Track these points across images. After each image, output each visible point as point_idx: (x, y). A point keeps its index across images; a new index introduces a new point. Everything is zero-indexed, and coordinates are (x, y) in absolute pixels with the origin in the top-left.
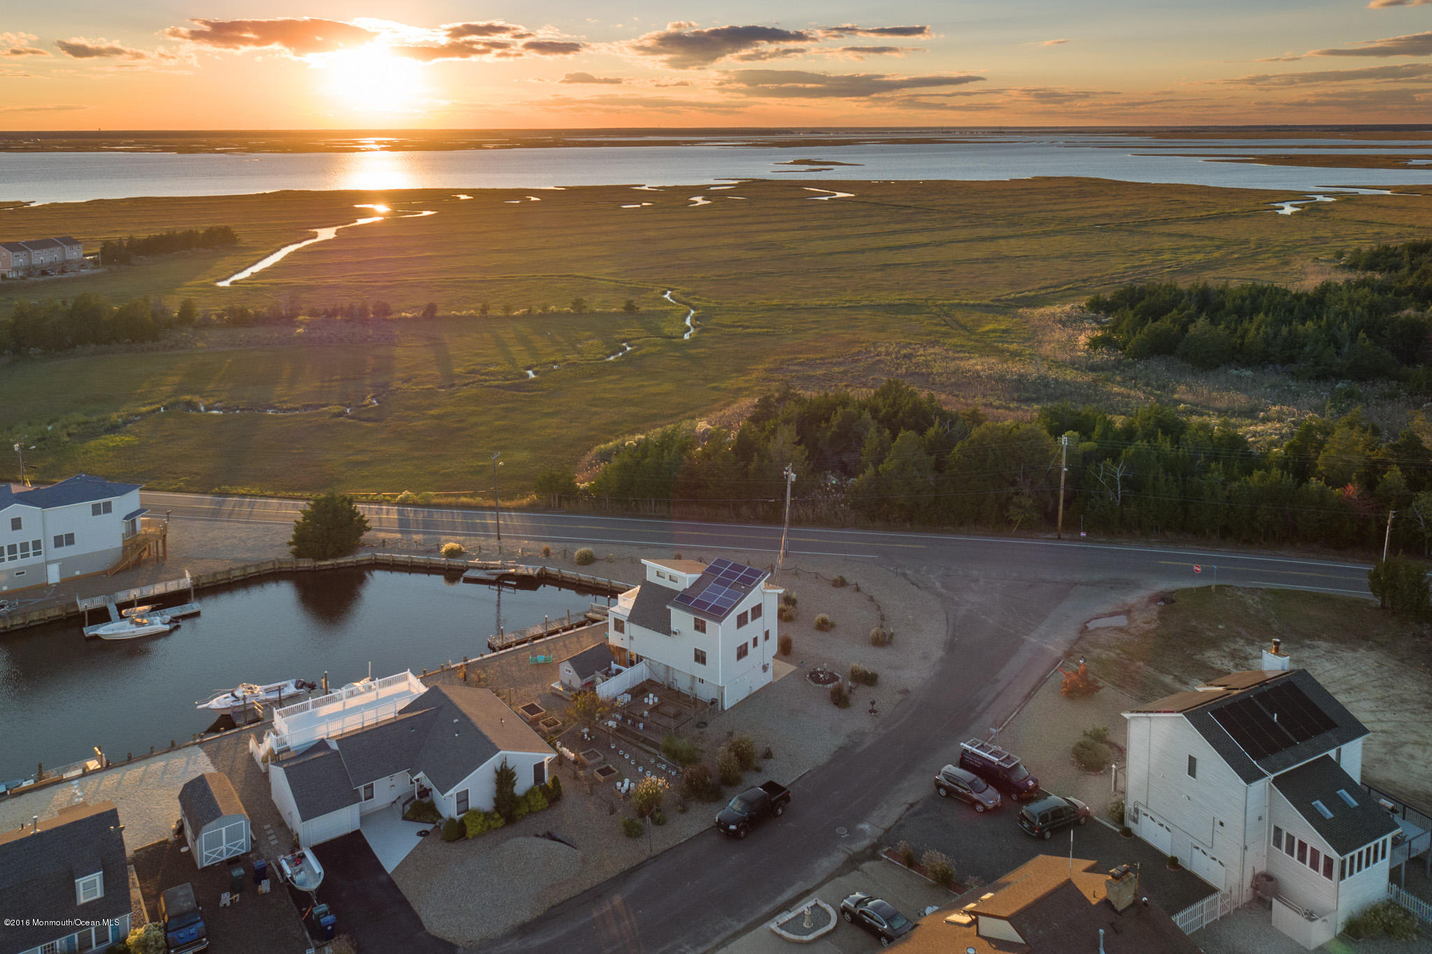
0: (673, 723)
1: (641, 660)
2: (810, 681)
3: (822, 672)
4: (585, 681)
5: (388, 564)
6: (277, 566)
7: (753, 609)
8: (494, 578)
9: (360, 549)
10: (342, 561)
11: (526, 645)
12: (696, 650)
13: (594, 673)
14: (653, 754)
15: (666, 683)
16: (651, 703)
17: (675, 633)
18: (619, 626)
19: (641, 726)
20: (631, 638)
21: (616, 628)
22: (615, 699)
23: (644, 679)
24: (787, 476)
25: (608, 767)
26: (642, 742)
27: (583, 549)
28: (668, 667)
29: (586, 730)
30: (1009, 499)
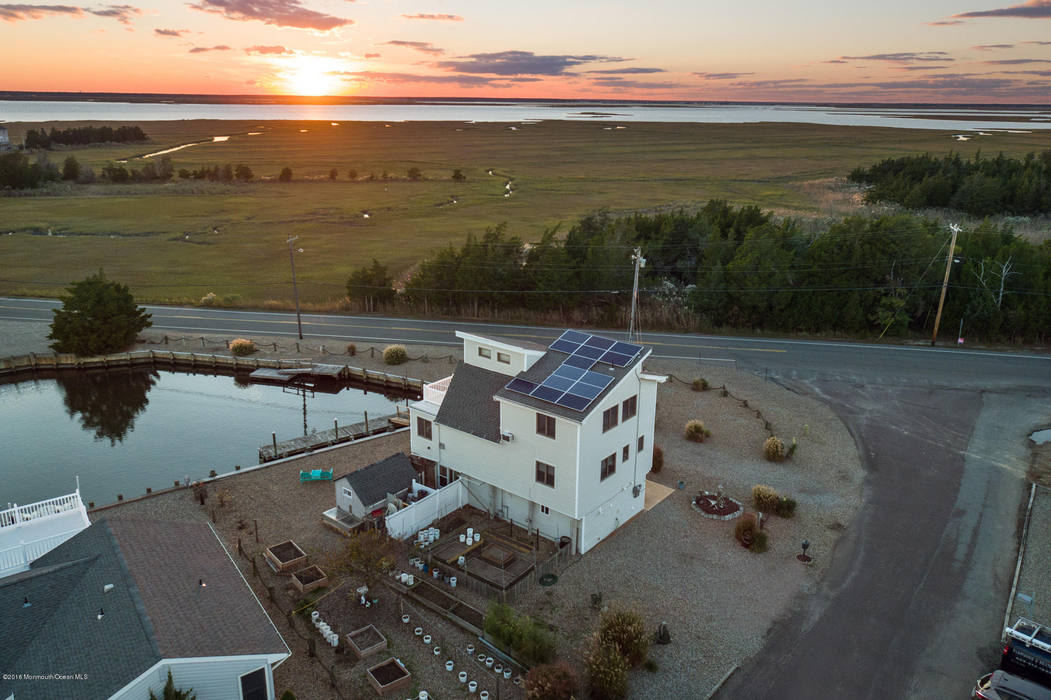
0: (504, 578)
1: (457, 478)
2: (698, 510)
3: (714, 498)
4: (371, 508)
5: (168, 364)
6: (33, 363)
7: (626, 403)
8: (286, 378)
9: (138, 345)
10: (114, 358)
11: (304, 455)
12: (538, 464)
13: (385, 497)
14: (472, 634)
15: (492, 512)
16: (469, 542)
17: (506, 438)
18: (425, 429)
19: (453, 582)
20: (442, 446)
21: (420, 433)
22: (415, 537)
23: (460, 505)
24: (635, 261)
25: (393, 663)
26: (453, 612)
27: (393, 347)
28: (494, 489)
29: (363, 590)
30: (877, 300)
